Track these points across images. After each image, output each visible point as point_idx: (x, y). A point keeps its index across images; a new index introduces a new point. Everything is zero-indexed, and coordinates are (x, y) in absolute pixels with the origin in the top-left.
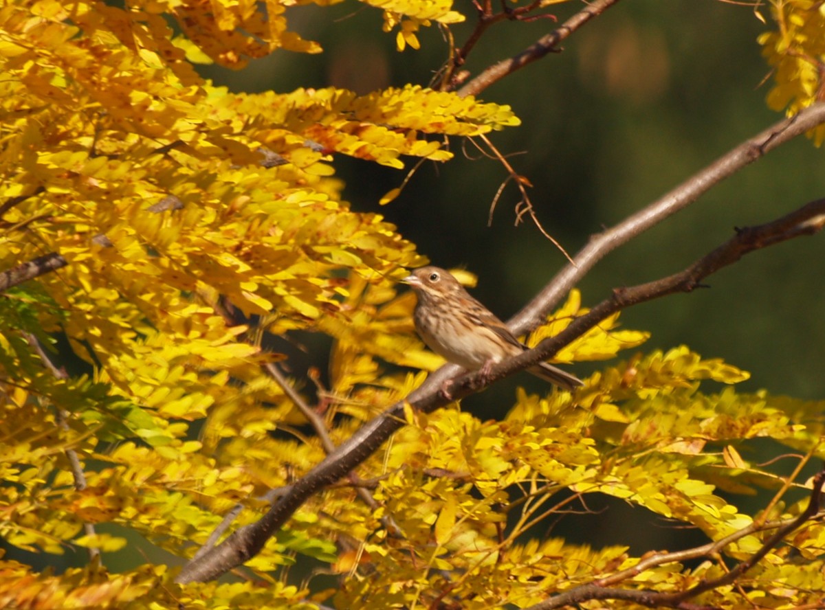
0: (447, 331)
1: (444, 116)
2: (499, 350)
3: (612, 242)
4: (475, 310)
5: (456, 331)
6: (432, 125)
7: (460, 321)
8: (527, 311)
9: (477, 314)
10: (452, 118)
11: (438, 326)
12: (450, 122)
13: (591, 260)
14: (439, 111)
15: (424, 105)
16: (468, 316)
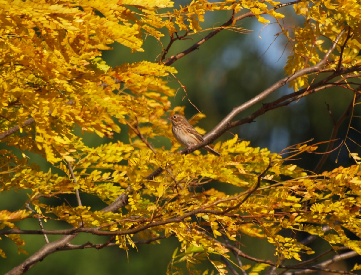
0: (180, 133)
1: (155, 70)
2: (196, 142)
3: (240, 110)
4: (190, 128)
5: (182, 133)
6: (151, 73)
7: (184, 130)
8: (213, 131)
9: (190, 129)
10: (157, 71)
11: (177, 131)
12: (157, 72)
13: (233, 116)
14: (153, 69)
15: (149, 67)
16: (187, 130)
